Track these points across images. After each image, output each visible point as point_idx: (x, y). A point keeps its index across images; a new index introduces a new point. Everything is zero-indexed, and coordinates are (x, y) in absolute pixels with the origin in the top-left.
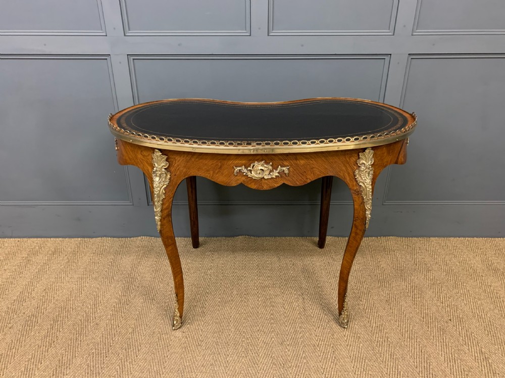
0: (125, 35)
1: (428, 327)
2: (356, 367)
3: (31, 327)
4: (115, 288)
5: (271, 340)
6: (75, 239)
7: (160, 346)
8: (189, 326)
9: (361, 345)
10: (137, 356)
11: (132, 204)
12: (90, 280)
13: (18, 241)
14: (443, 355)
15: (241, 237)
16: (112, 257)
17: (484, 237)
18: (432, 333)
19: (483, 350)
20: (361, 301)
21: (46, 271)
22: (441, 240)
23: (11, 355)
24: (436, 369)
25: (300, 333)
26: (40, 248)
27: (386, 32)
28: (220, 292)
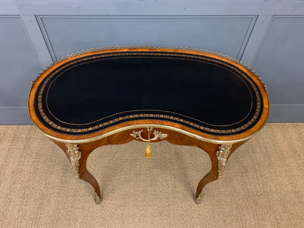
3: (9, 203)
4: (57, 170)
5: (155, 211)
7: (89, 217)
9: (207, 214)
12: (40, 163)
14: (254, 222)
17: (293, 122)
18: (249, 204)
19: (277, 217)
21: (11, 156)
25: (172, 206)
28: (124, 173)
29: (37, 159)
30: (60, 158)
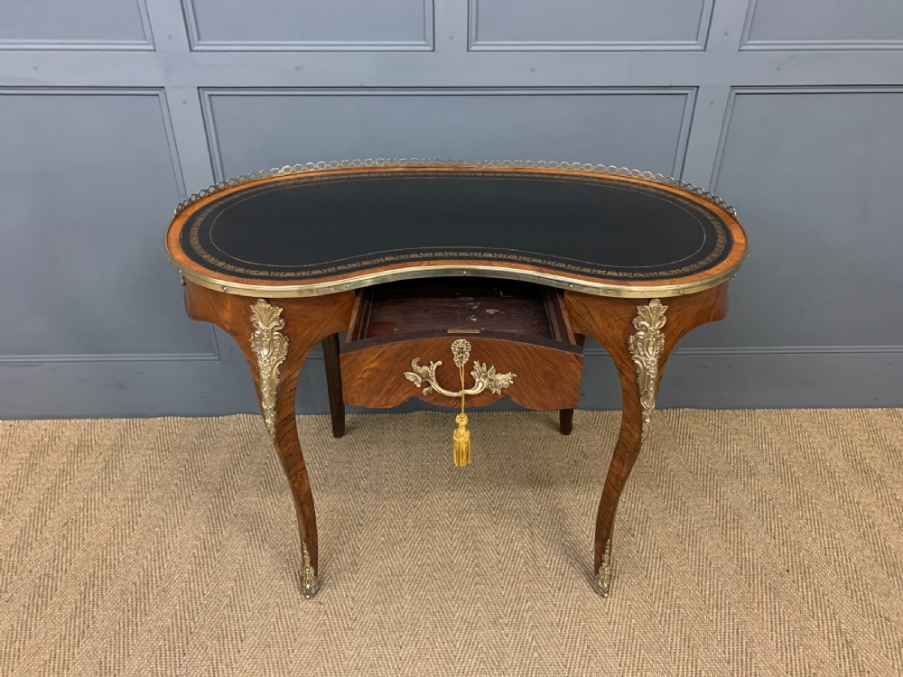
0: (191, 50)
1: (750, 585)
2: (625, 664)
3: (44, 599)
4: (194, 517)
5: (476, 615)
6: (115, 420)
7: (280, 632)
8: (329, 590)
9: (633, 621)
10: (239, 652)
11: (217, 358)
12: (147, 502)
13: (11, 426)
14: (775, 639)
15: (417, 413)
16: (186, 456)
17: (850, 408)
18: (756, 596)
19: (843, 626)
20: (633, 536)
21: (66, 486)
22: (774, 414)
23: (12, 653)
24: (761, 665)
25: (527, 602)
26: (52, 439)
27: (692, 44)
28: (384, 523)
29: (138, 493)
30: (203, 490)
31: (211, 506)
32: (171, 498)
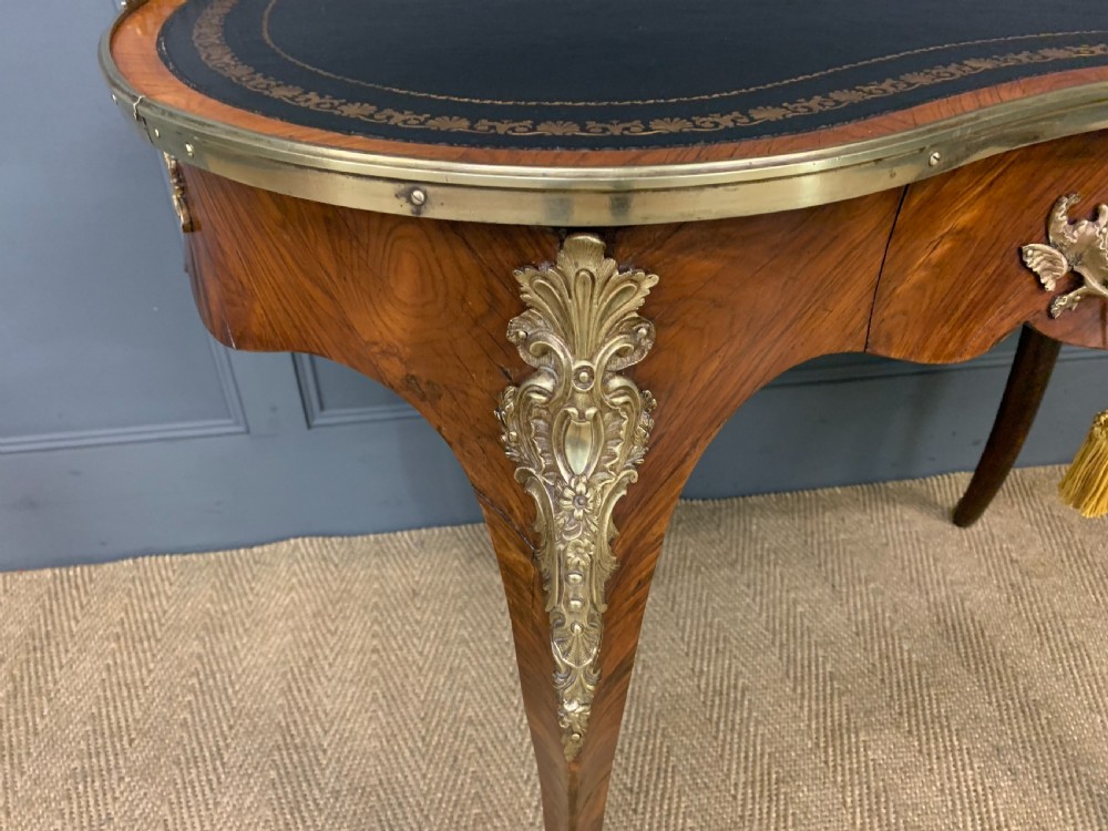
6: (27, 575)
11: (241, 429)
12: (121, 779)
16: (196, 647)
29: (98, 754)
30: (248, 733)
31: (273, 774)
32: (177, 762)
